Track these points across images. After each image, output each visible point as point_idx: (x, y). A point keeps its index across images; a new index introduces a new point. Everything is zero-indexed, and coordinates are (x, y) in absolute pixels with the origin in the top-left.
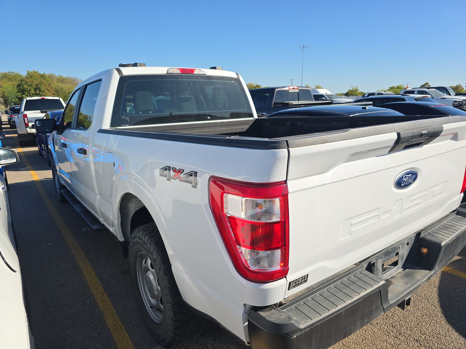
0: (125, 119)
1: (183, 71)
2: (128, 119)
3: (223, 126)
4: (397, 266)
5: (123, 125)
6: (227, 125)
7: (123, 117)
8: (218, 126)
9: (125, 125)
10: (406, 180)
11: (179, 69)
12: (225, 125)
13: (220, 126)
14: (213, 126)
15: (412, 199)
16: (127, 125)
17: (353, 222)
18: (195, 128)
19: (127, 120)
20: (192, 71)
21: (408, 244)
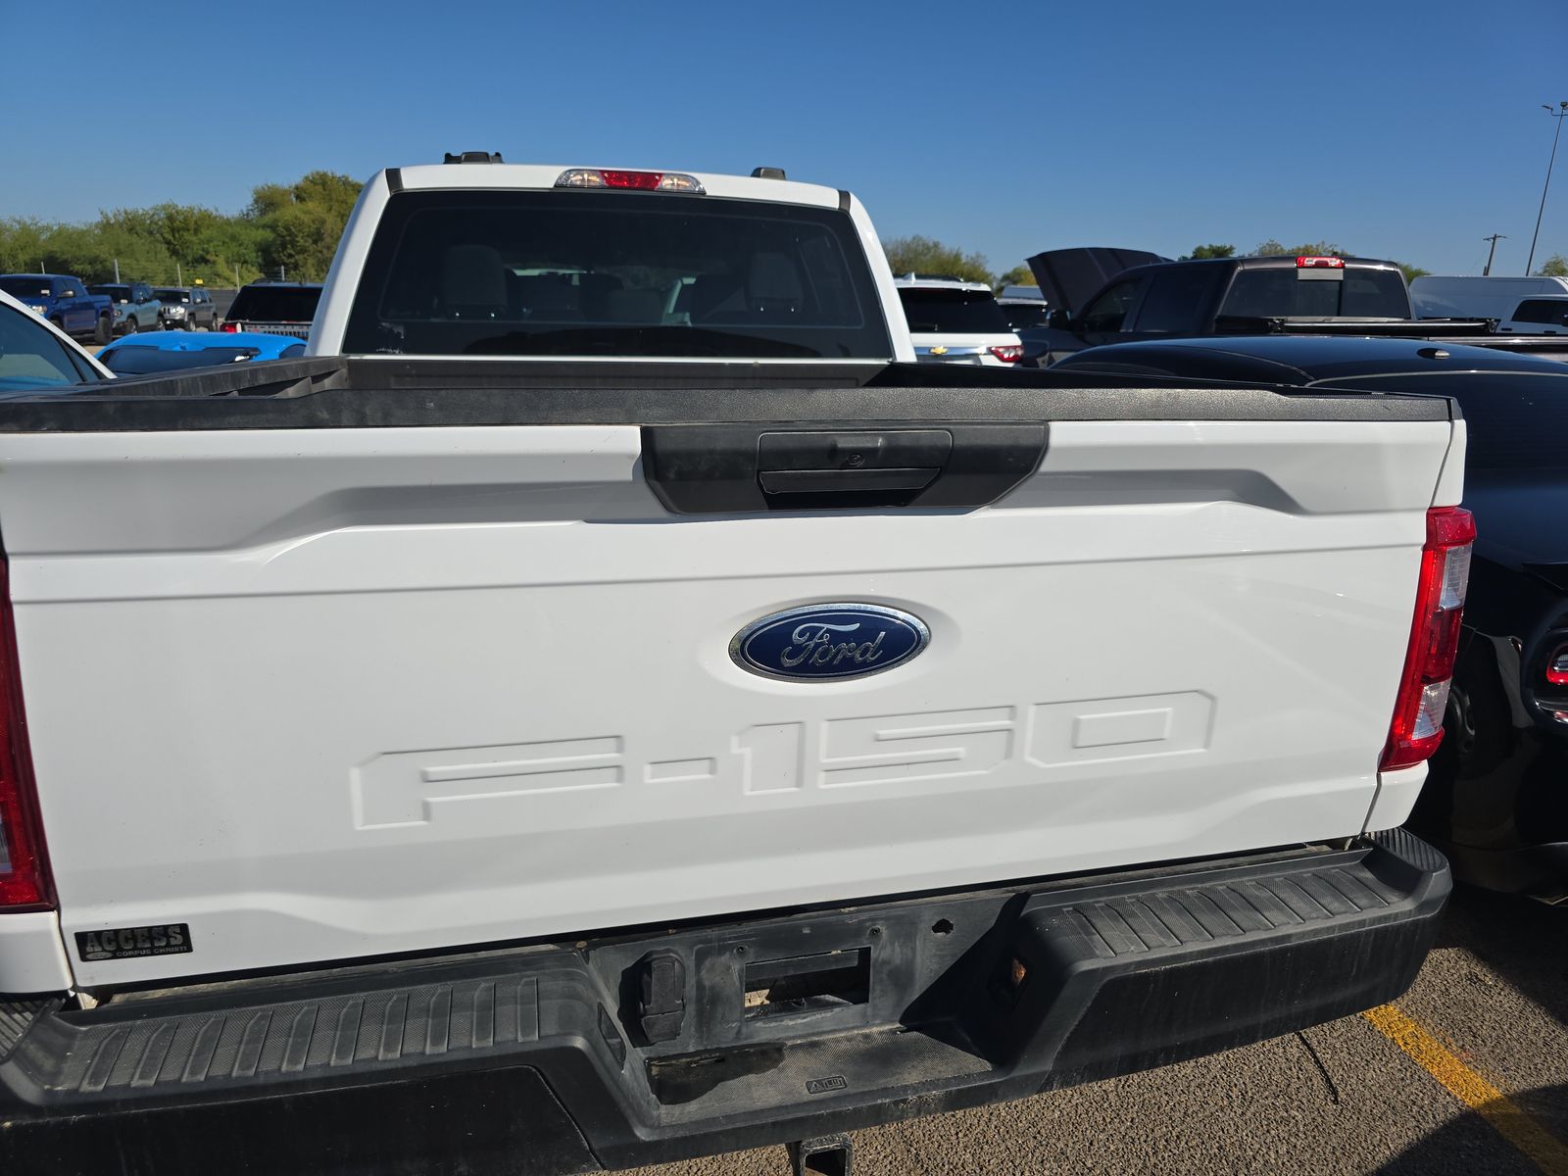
0: (391, 330)
1: (613, 177)
2: (400, 330)
3: (745, 378)
4: (862, 1006)
5: (383, 350)
6: (761, 378)
7: (384, 324)
8: (723, 378)
9: (389, 350)
10: (812, 644)
11: (603, 172)
12: (754, 378)
13: (729, 378)
14: (703, 378)
15: (884, 733)
16: (397, 352)
17: (435, 770)
18: (630, 377)
19: (399, 333)
20: (650, 179)
21: (943, 926)
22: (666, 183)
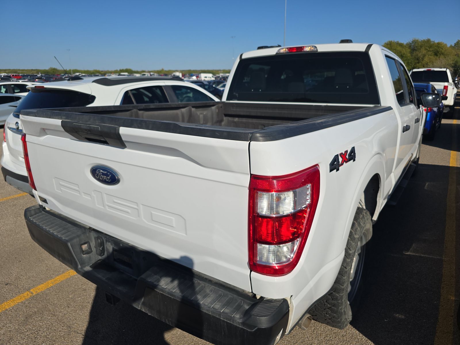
1: (291, 49)
7: (234, 93)
10: (99, 174)
11: (288, 48)
19: (237, 96)
20: (301, 48)
22: (307, 49)
